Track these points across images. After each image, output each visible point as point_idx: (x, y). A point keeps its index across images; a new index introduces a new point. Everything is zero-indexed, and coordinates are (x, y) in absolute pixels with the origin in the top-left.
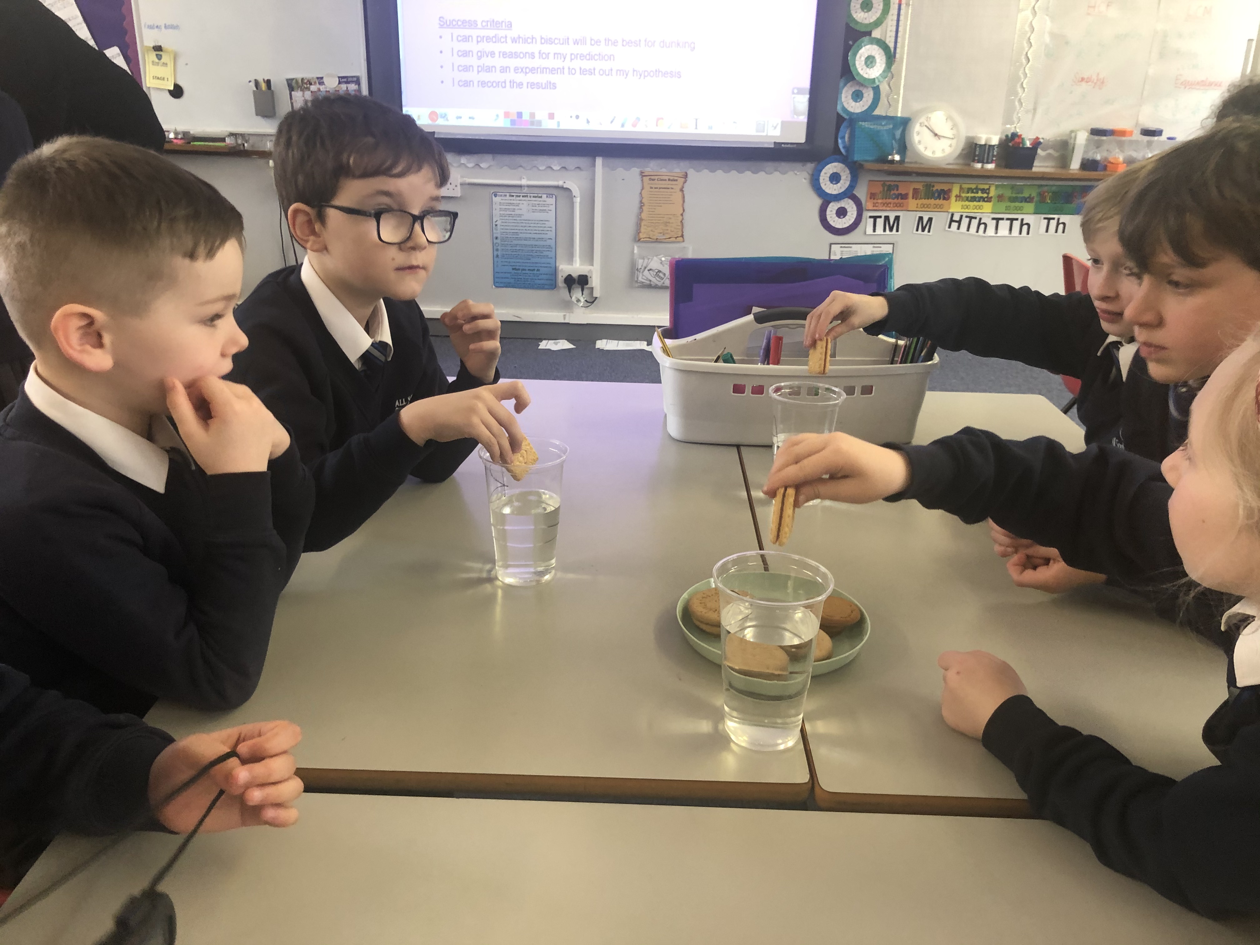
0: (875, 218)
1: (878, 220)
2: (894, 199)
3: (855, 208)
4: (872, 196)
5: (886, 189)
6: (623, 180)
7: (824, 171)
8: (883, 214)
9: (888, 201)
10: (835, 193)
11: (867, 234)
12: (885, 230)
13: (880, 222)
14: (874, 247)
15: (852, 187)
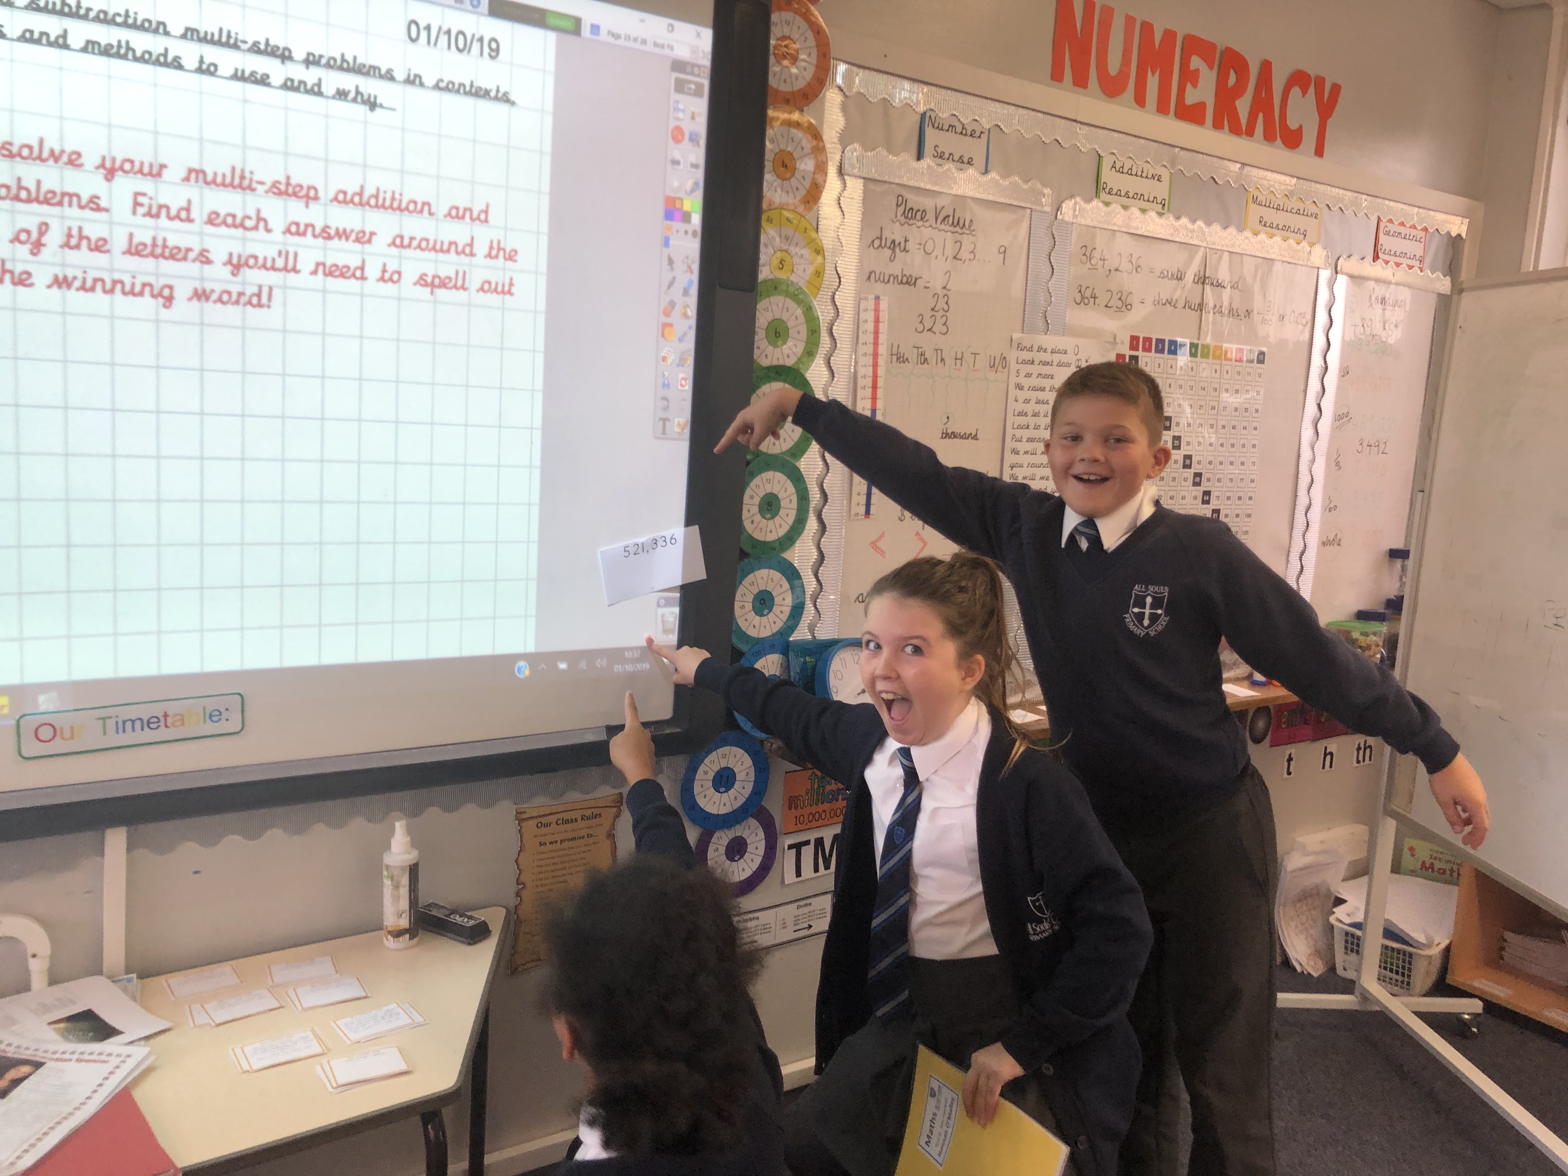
0: (797, 847)
1: (804, 849)
2: (831, 801)
3: (761, 835)
4: (792, 802)
5: (816, 786)
6: (196, 872)
7: (702, 768)
8: (812, 836)
9: (821, 807)
10: (723, 811)
11: (786, 883)
12: (816, 870)
13: (808, 853)
14: (799, 907)
15: (759, 791)
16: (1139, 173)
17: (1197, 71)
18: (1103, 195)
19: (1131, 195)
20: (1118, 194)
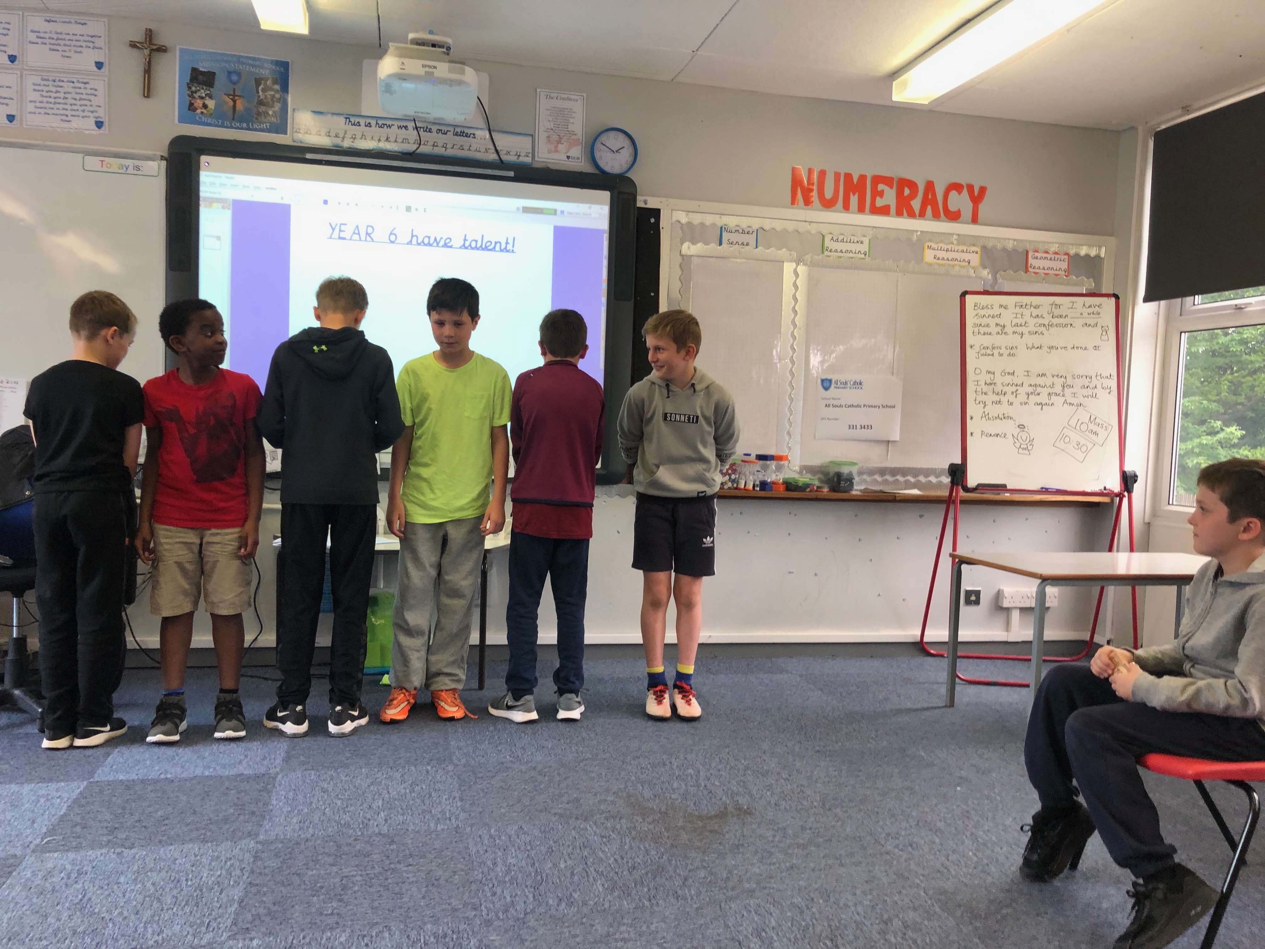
16: (849, 241)
17: (883, 191)
18: (826, 253)
19: (844, 251)
20: (836, 251)
